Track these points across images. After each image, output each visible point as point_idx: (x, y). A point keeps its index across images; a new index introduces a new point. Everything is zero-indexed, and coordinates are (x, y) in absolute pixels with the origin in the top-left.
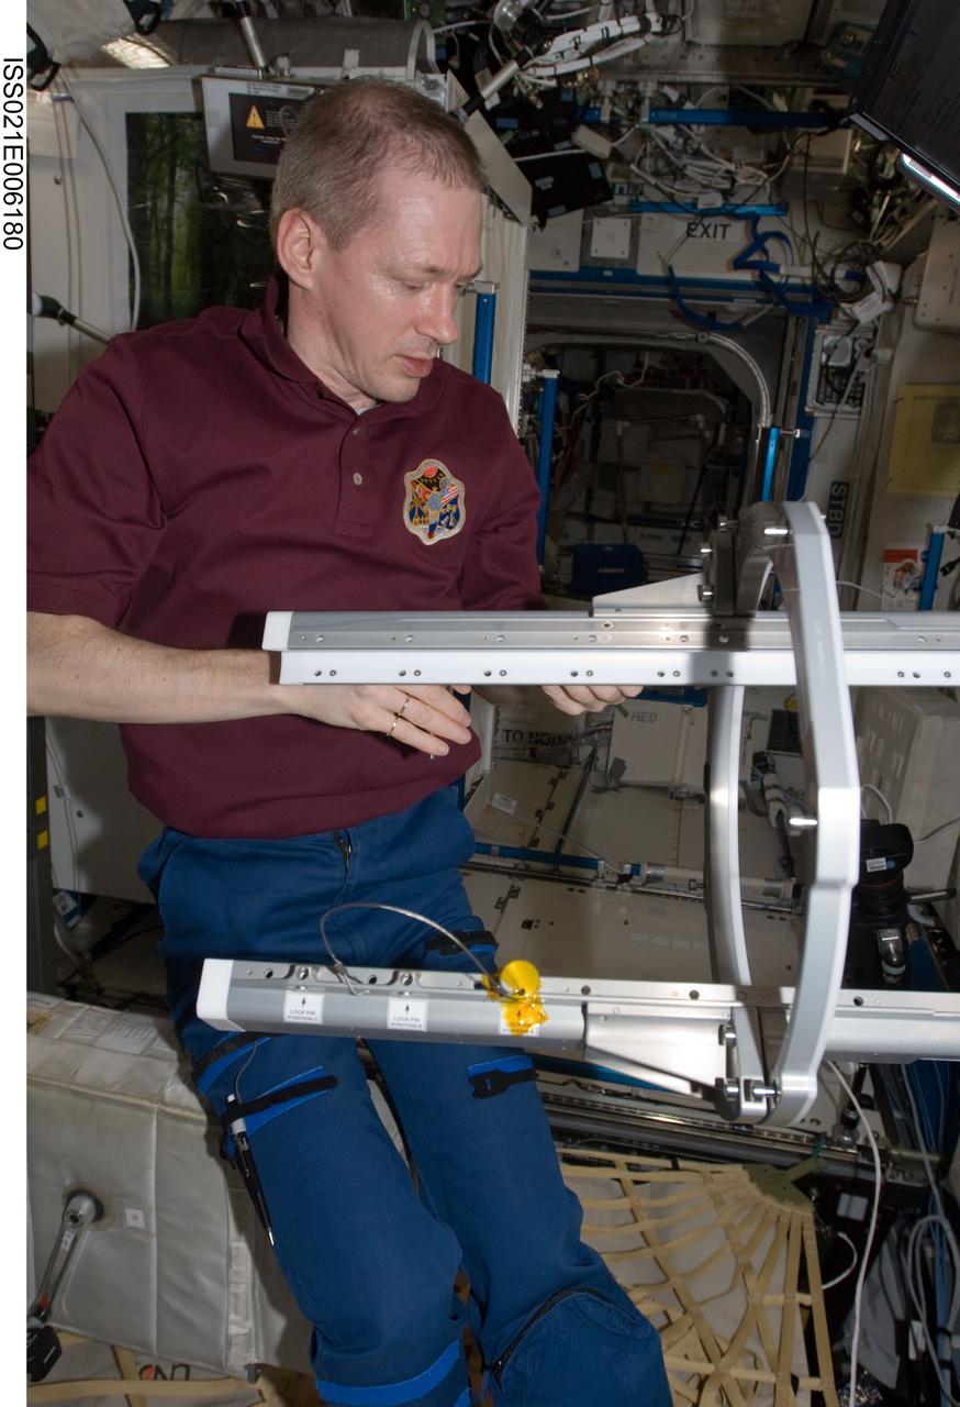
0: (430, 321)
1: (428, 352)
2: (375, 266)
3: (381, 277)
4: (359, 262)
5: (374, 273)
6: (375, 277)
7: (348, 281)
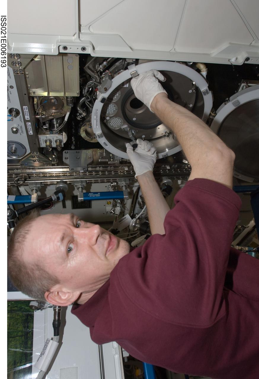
0: (90, 239)
1: (105, 239)
2: (63, 265)
3: (68, 262)
4: (62, 273)
5: (67, 265)
6: (69, 265)
7: (72, 277)
